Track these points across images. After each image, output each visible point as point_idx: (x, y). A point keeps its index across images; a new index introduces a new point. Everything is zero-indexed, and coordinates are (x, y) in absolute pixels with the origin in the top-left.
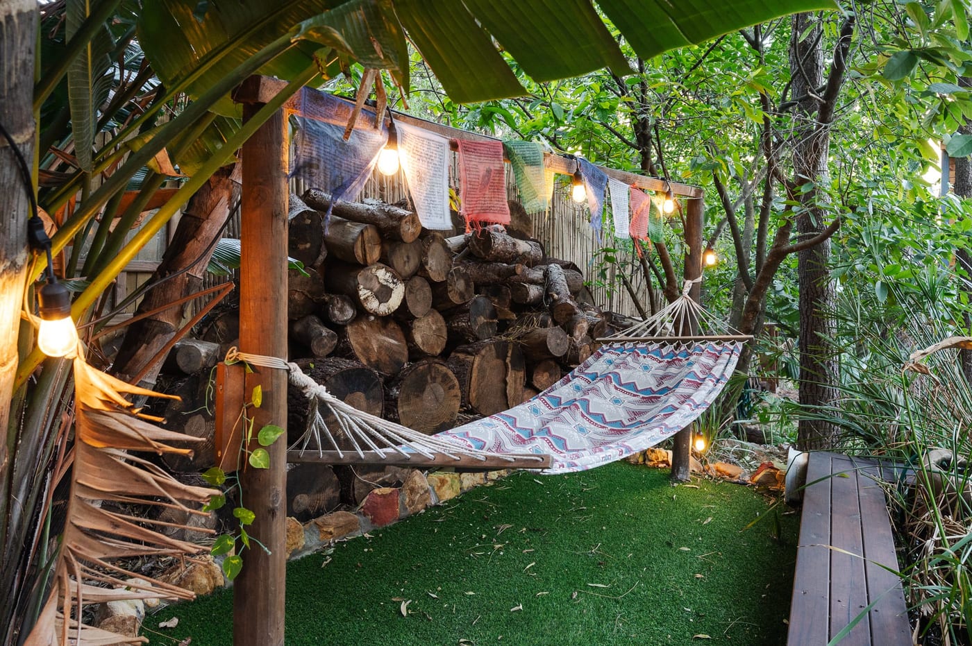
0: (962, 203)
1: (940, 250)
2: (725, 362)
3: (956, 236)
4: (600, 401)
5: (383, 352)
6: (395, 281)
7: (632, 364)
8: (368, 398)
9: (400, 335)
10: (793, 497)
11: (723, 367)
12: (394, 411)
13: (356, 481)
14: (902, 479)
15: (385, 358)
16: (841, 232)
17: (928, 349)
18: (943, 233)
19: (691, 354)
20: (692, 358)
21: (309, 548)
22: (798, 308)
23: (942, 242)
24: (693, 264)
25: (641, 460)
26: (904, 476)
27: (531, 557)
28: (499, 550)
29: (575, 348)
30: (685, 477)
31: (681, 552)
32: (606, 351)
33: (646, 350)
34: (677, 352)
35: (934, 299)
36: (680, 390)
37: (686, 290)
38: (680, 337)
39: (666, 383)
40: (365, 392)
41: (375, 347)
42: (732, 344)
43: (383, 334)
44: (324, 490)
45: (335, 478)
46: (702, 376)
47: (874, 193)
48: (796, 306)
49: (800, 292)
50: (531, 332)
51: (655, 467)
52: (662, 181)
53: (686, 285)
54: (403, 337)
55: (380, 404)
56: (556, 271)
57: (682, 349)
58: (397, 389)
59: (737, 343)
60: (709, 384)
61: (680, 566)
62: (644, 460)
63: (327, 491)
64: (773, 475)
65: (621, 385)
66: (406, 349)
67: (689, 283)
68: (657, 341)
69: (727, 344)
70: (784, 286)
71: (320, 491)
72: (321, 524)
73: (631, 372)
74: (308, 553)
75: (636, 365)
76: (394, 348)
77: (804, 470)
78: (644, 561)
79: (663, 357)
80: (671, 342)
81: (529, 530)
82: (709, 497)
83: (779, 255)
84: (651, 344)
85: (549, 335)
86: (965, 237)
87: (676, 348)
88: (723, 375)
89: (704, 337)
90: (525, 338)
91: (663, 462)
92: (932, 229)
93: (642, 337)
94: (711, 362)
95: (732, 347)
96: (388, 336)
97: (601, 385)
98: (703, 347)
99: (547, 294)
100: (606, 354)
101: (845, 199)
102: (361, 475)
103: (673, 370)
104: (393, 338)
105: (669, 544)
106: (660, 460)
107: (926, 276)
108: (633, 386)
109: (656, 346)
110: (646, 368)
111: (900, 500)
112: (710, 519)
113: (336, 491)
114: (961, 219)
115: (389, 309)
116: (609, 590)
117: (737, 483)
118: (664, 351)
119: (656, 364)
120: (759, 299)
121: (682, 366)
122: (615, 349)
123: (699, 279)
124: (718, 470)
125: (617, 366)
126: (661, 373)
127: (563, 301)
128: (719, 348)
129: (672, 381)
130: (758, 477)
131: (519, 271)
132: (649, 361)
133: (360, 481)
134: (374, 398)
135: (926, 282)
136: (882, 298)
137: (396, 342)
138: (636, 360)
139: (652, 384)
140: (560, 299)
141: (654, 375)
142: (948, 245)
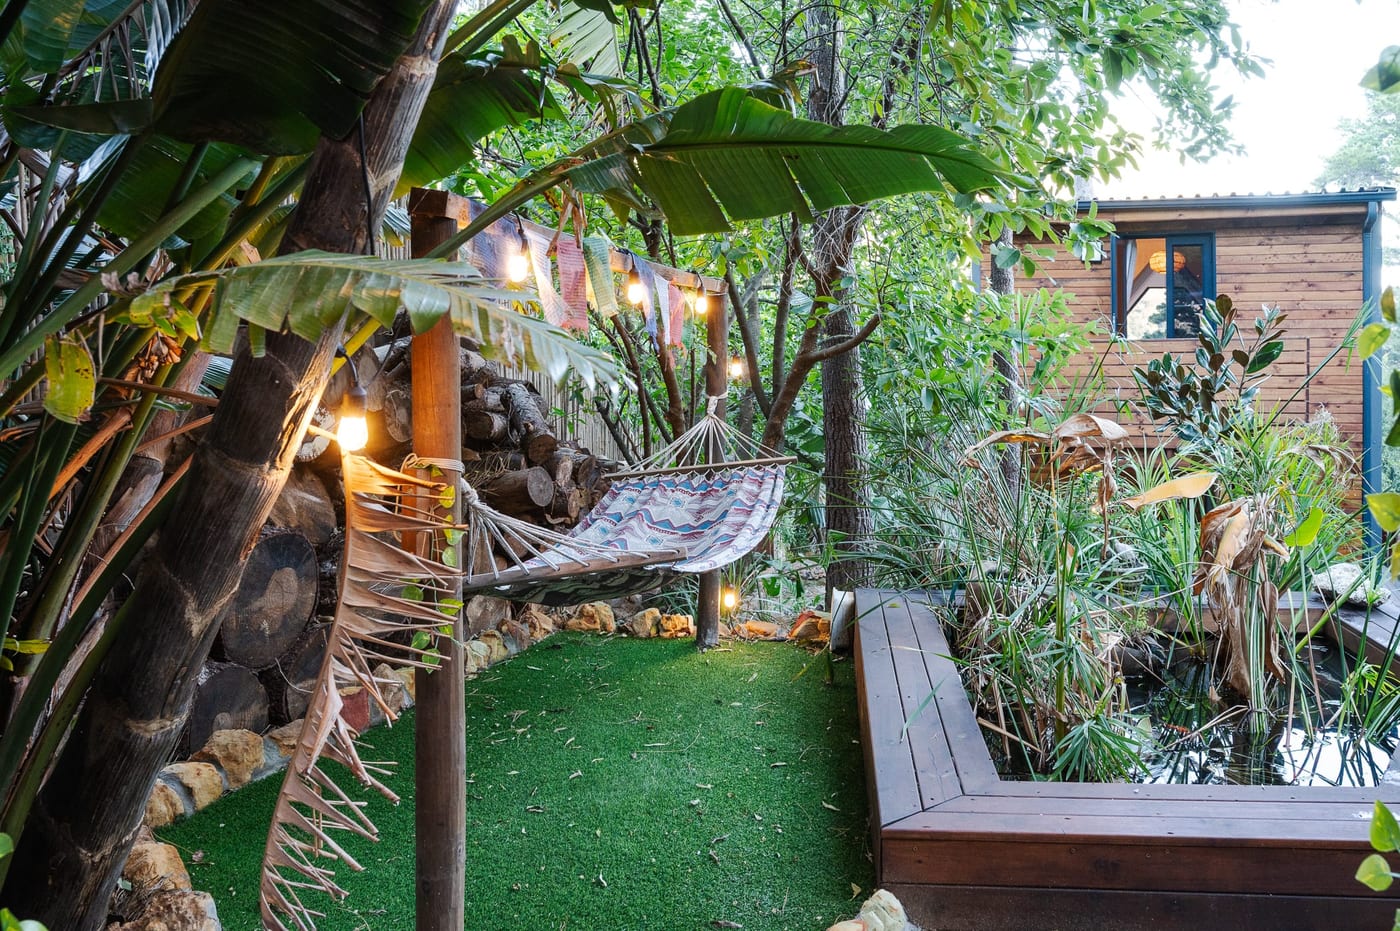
0: (1000, 300)
1: (980, 352)
2: (771, 487)
3: (995, 337)
4: (637, 541)
5: (304, 514)
6: (323, 411)
7: (659, 500)
8: (299, 577)
9: (321, 490)
10: (840, 643)
11: (769, 492)
12: (330, 593)
13: (289, 691)
14: (951, 600)
15: (307, 522)
16: (878, 333)
17: (978, 445)
18: (982, 334)
19: (728, 483)
20: (733, 486)
21: (271, 768)
22: (821, 434)
23: (981, 344)
24: (717, 375)
25: (653, 632)
26: (953, 597)
27: (566, 734)
28: (524, 734)
29: (562, 494)
30: (714, 641)
31: (732, 707)
32: (622, 488)
33: (672, 483)
34: (711, 482)
35: (976, 406)
36: (729, 519)
37: (712, 408)
38: (711, 464)
39: (706, 517)
40: (295, 567)
41: (293, 507)
42: (774, 467)
43: (301, 489)
44: (249, 706)
45: (262, 689)
46: (749, 504)
47: (915, 288)
48: (818, 430)
49: (825, 412)
50: (501, 476)
51: (673, 638)
52: (693, 275)
53: (711, 402)
54: (325, 492)
55: (315, 583)
56: (521, 393)
57: (717, 478)
58: (333, 563)
59: (779, 466)
60: (760, 510)
61: (737, 718)
62: (658, 632)
63: (253, 706)
64: (814, 625)
65: (654, 523)
66: (332, 509)
67: (713, 400)
68: (684, 472)
69: (768, 468)
70: (808, 403)
71: (244, 708)
72: (279, 737)
73: (661, 508)
74: (270, 773)
75: (665, 501)
76: (318, 509)
77: (853, 608)
78: (697, 720)
79: (694, 489)
80: (701, 471)
81: (549, 712)
82: (747, 657)
83: (804, 364)
84: (677, 475)
85: (530, 478)
86: (1003, 337)
87: (709, 477)
88: (772, 501)
89: (741, 462)
90: (493, 486)
91: (682, 630)
92: (972, 330)
93: (665, 468)
94: (755, 488)
95: (774, 471)
96: (306, 491)
97: (633, 523)
98: (741, 473)
99: (513, 424)
100: (624, 491)
101: (882, 294)
102: (295, 684)
103: (710, 502)
104: (312, 493)
105: (718, 702)
106: (679, 628)
107: (970, 380)
108: (668, 523)
109: (684, 477)
110: (678, 503)
111: (953, 622)
112: (755, 675)
113: (265, 706)
114: (998, 318)
115: (314, 451)
116: (669, 747)
117: (775, 640)
118: (695, 483)
119: (688, 499)
120: (782, 420)
121: (721, 497)
122: (633, 485)
123: (725, 395)
124: (750, 630)
125: (645, 503)
126: (696, 507)
127: (541, 433)
128: (760, 473)
129: (713, 514)
130: (797, 631)
131: (479, 394)
132: (679, 495)
133: (294, 691)
134: (306, 575)
135: (969, 388)
136: (927, 406)
137: (318, 500)
138: (664, 495)
139: (690, 520)
140: (536, 431)
141: (688, 510)
142: (986, 347)
